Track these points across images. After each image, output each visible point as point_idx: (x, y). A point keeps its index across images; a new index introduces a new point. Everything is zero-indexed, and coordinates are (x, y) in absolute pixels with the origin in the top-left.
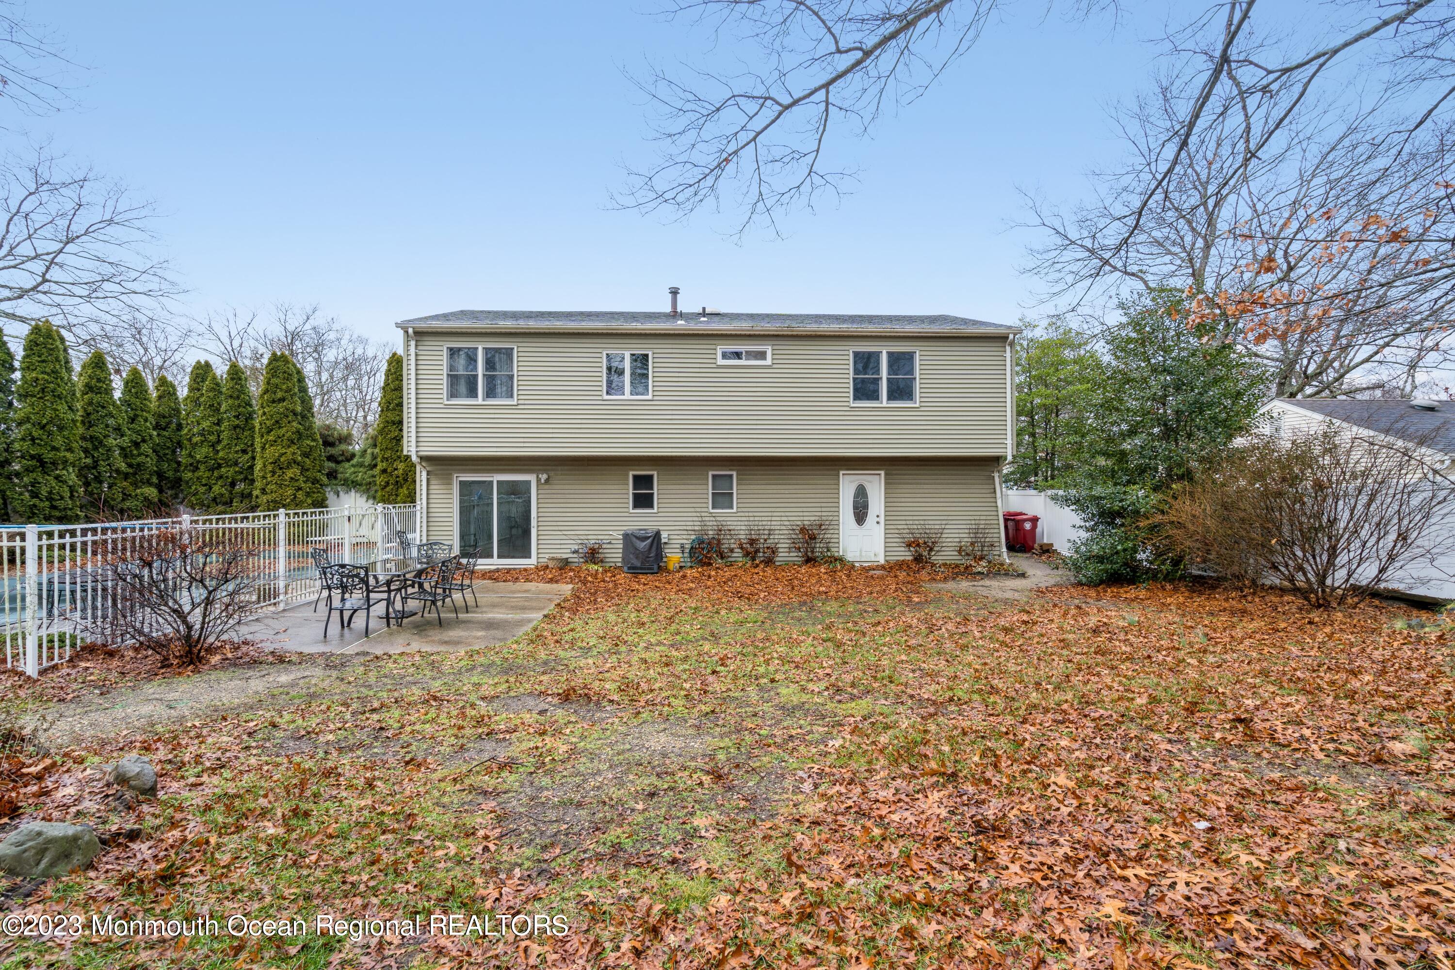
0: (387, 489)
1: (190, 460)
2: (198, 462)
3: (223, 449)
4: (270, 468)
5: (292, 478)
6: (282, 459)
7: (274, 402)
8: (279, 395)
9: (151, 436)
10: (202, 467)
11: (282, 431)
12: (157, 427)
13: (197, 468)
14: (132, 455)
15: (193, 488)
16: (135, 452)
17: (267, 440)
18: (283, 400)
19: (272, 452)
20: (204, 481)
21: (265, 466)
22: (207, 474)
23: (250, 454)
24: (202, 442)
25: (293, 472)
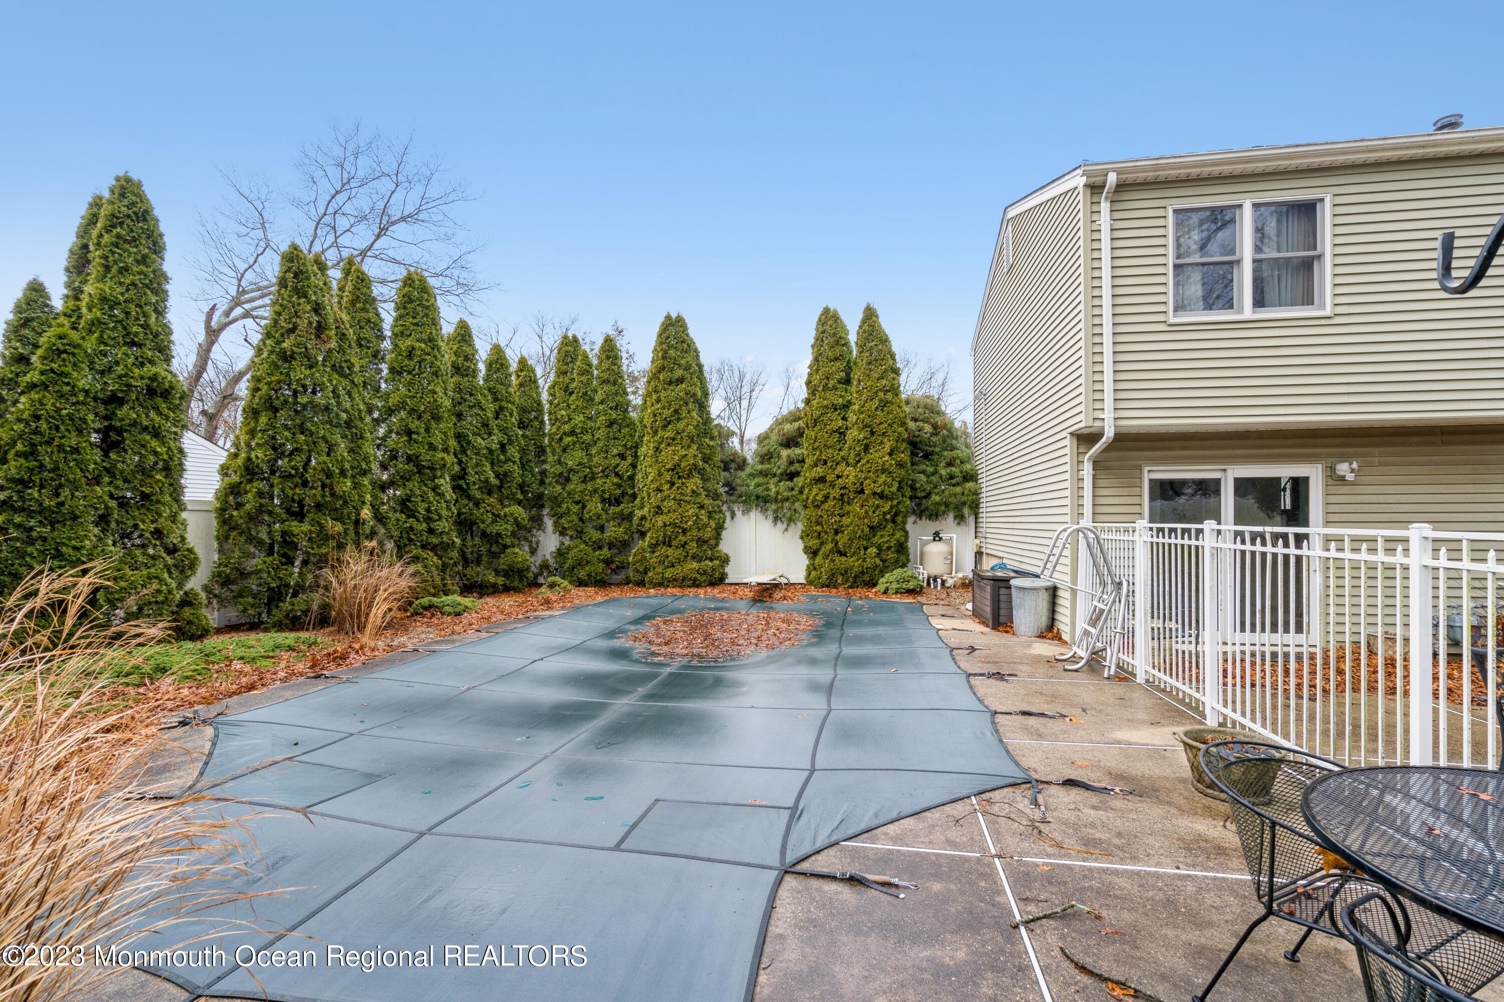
0: (826, 506)
1: (560, 469)
2: (571, 470)
3: (598, 453)
4: (668, 476)
5: (693, 492)
6: (683, 464)
7: (670, 383)
8: (679, 373)
9: (517, 435)
10: (574, 478)
11: (681, 425)
12: (522, 425)
13: (568, 480)
14: (499, 461)
15: (564, 506)
16: (502, 457)
17: (662, 438)
18: (681, 380)
19: (669, 456)
20: (577, 498)
21: (660, 474)
22: (580, 487)
23: (630, 460)
24: (574, 443)
25: (695, 483)
